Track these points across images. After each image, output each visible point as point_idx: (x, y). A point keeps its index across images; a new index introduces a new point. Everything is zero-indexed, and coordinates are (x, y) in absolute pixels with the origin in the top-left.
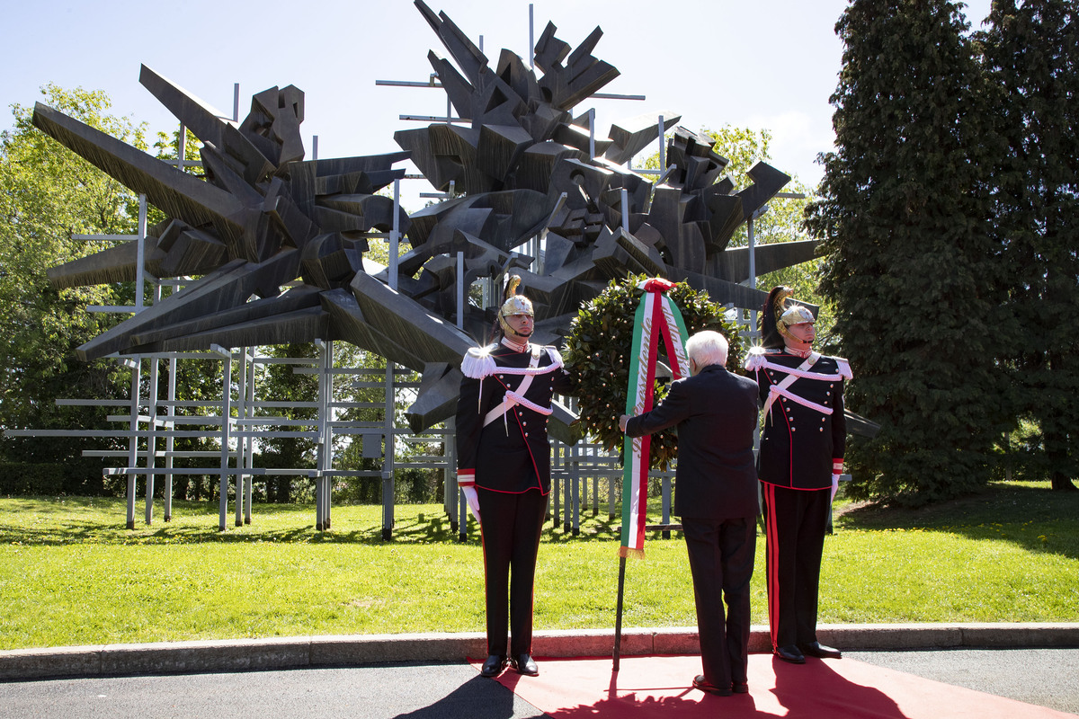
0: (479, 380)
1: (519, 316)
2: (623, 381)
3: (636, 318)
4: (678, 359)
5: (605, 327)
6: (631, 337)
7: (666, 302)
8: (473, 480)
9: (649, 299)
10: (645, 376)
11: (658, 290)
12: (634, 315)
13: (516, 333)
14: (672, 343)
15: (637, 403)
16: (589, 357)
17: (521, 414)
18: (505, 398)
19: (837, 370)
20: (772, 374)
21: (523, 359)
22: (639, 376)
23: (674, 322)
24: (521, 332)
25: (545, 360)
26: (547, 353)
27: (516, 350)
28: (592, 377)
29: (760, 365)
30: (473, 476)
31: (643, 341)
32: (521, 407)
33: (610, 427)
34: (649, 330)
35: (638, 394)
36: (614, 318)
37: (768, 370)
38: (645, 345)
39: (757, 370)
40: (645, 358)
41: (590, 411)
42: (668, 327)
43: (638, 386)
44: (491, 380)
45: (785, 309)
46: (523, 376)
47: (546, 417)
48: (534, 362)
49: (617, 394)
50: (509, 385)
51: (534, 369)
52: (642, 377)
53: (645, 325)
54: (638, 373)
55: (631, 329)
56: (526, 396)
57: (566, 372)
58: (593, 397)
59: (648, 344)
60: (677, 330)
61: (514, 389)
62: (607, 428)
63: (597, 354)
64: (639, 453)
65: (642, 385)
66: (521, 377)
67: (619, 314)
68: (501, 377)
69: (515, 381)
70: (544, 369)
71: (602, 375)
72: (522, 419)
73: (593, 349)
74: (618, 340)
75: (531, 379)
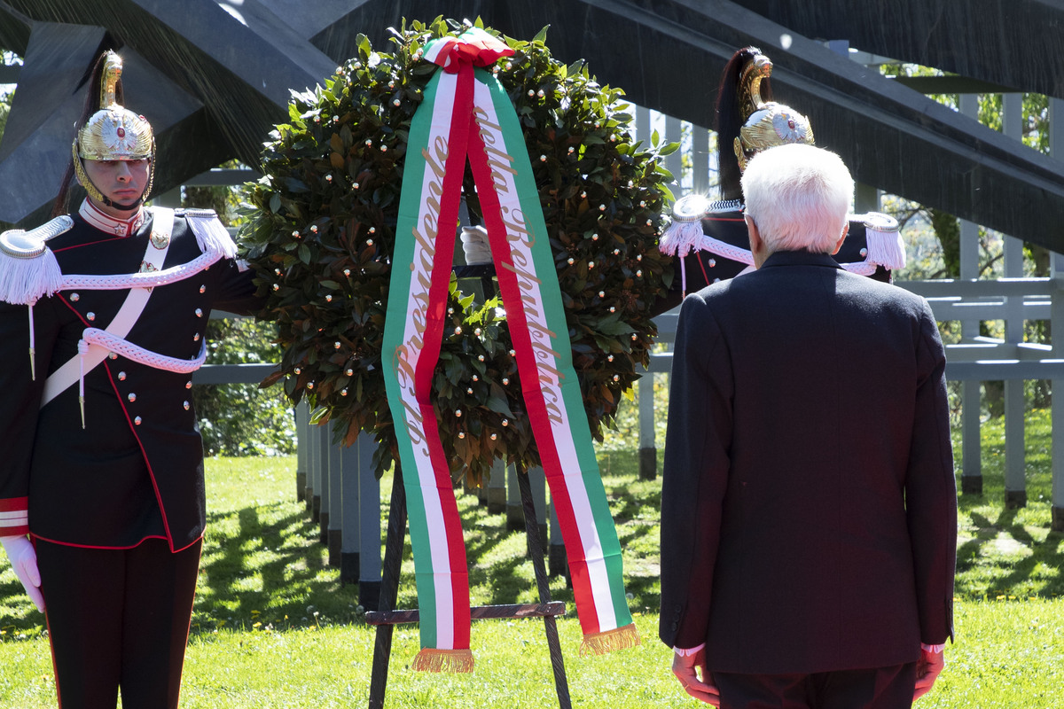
0: (25, 307)
1: (113, 163)
2: (378, 285)
3: (412, 138)
4: (509, 231)
5: (337, 159)
6: (399, 182)
7: (486, 96)
8: (24, 522)
9: (445, 88)
10: (427, 276)
11: (469, 64)
12: (407, 129)
13: (106, 200)
14: (495, 194)
15: (407, 337)
16: (295, 234)
17: (122, 376)
18: (82, 345)
19: (863, 252)
20: (712, 263)
21: (128, 252)
22: (414, 275)
23: (500, 145)
24: (116, 199)
25: (184, 247)
26: (189, 229)
27: (112, 231)
28: (303, 278)
29: (689, 242)
30: (23, 513)
31: (426, 193)
32: (121, 362)
33: (344, 392)
34: (442, 165)
35: (409, 318)
36: (359, 139)
37: (706, 255)
38: (431, 201)
39: (683, 254)
40: (429, 230)
41: (302, 356)
42: (486, 157)
43: (411, 299)
44: (52, 305)
45: (760, 105)
46: (124, 293)
47: (188, 377)
48: (154, 256)
49: (359, 319)
50: (91, 316)
51: (155, 272)
52: (421, 278)
53: (433, 153)
54: (410, 269)
55: (401, 161)
56: (132, 337)
57: (243, 266)
58: (306, 325)
59: (438, 199)
60: (507, 163)
61: (102, 323)
62: (338, 393)
63: (314, 228)
64: (424, 445)
65: (421, 296)
66: (121, 295)
67: (371, 129)
68: (74, 297)
69: (108, 304)
70: (179, 272)
71: (327, 273)
72: (126, 387)
73: (308, 215)
74: (368, 189)
75: (146, 296)
